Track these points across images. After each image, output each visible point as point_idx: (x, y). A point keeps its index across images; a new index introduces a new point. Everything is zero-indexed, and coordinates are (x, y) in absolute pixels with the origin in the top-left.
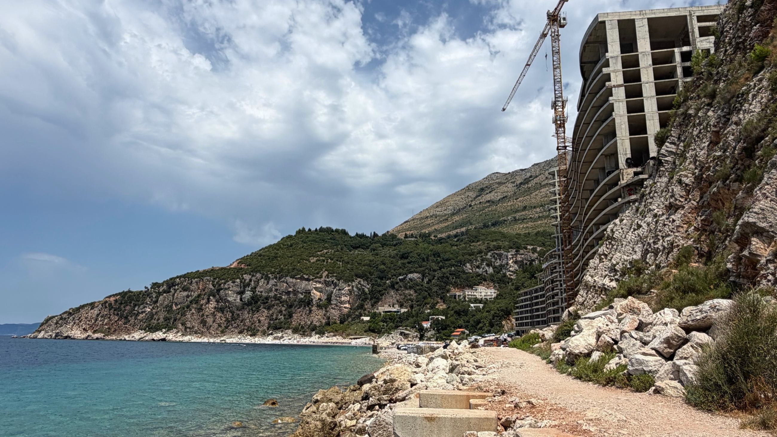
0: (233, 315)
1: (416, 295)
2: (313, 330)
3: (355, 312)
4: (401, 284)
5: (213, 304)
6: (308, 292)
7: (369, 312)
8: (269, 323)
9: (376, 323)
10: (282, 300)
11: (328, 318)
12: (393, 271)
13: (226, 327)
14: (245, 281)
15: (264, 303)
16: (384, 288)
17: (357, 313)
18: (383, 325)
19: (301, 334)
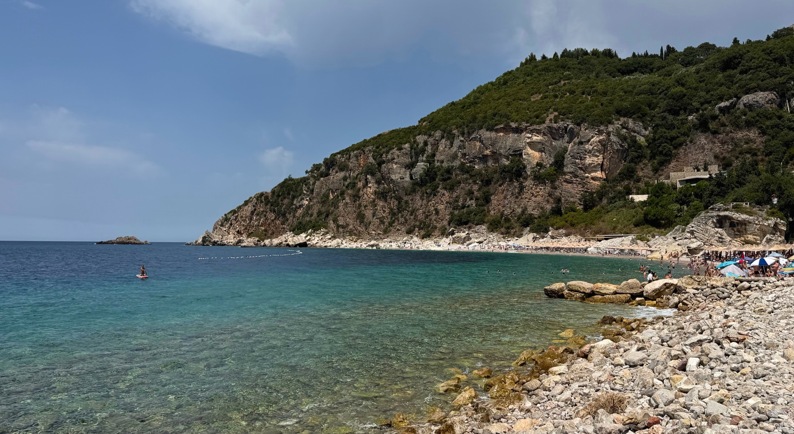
0: (399, 203)
1: (764, 139)
2: (525, 224)
3: (615, 186)
4: (723, 119)
5: (372, 188)
6: (518, 154)
7: (647, 184)
8: (452, 214)
9: (662, 206)
10: (473, 173)
11: (559, 200)
12: (703, 93)
13: (391, 224)
14: (417, 145)
15: (444, 180)
16: (682, 130)
17: (619, 188)
18: (680, 210)
19: (502, 234)
